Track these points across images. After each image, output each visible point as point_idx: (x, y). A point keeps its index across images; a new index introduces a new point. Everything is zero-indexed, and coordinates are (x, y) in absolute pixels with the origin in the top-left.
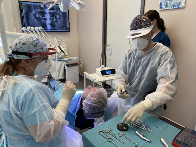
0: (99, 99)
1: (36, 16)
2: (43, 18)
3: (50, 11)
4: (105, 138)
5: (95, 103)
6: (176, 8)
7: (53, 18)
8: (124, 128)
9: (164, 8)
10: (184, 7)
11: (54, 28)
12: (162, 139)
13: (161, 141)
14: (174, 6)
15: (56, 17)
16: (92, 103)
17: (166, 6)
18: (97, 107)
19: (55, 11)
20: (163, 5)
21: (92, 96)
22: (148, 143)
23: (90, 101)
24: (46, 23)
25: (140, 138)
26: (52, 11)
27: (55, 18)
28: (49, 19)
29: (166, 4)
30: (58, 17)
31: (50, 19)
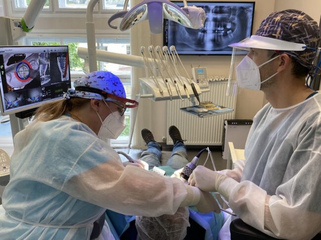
3: (215, 16)
7: (219, 29)
11: (217, 48)
15: (225, 26)
19: (226, 15)
24: (205, 38)
26: (219, 16)
27: (222, 29)
28: (212, 32)
30: (229, 26)
31: (214, 31)
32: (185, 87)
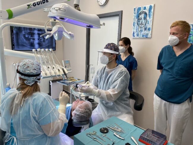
0: (86, 110)
1: (25, 36)
2: (32, 38)
4: (92, 138)
5: (83, 113)
6: (145, 37)
8: (105, 131)
9: (136, 37)
10: (150, 37)
12: (132, 138)
13: (132, 139)
14: (143, 36)
16: (80, 113)
17: (138, 35)
18: (84, 116)
20: (135, 34)
21: (80, 108)
22: (123, 140)
23: (78, 112)
25: (116, 138)
28: (37, 39)
29: (138, 34)
32: (59, 70)
